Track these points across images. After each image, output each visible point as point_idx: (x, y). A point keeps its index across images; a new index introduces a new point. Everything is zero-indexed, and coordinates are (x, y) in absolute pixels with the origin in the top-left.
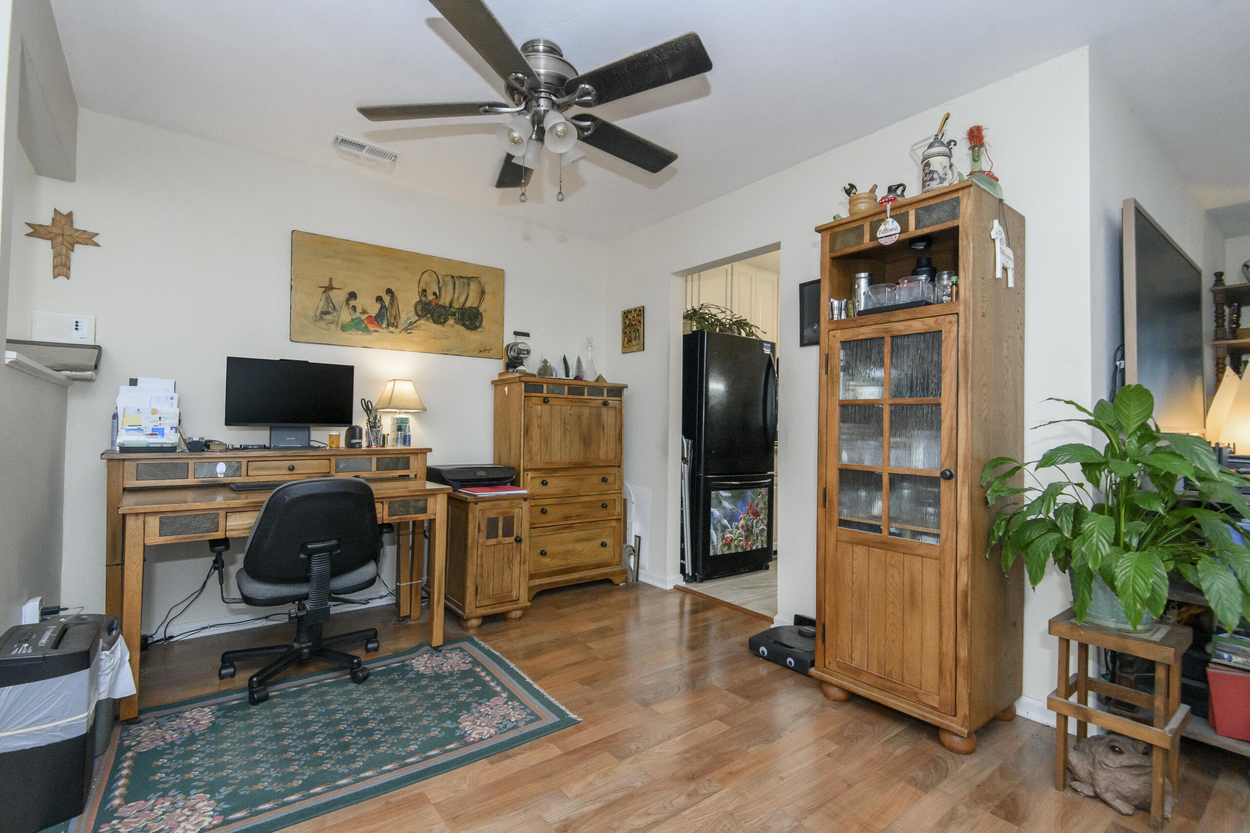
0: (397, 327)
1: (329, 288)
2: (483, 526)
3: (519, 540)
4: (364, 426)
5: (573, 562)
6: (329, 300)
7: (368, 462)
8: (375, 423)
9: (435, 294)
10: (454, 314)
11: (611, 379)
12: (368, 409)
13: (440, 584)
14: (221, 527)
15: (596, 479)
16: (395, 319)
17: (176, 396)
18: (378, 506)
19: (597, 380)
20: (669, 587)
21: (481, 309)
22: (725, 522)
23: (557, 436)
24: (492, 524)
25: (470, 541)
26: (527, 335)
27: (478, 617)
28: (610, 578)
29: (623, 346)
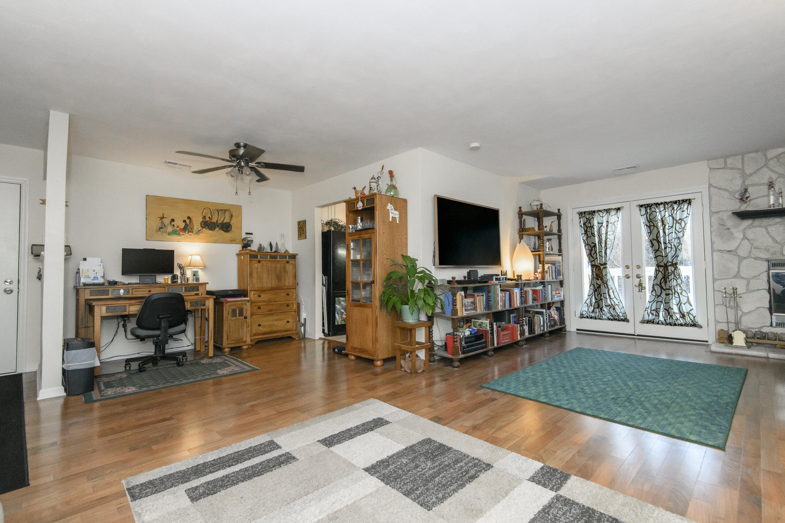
0: (192, 232)
1: (163, 218)
2: (230, 312)
3: (246, 318)
4: (179, 275)
5: (274, 329)
6: (162, 223)
7: (181, 289)
8: (184, 273)
9: (209, 218)
10: (218, 226)
11: (291, 252)
12: (181, 267)
13: (211, 333)
14: (127, 310)
15: (284, 295)
16: (192, 229)
17: (102, 264)
18: (186, 303)
19: (285, 253)
20: (317, 338)
21: (231, 223)
22: (343, 311)
23: (265, 276)
24: (234, 311)
25: (224, 318)
26: (252, 234)
27: (228, 348)
28: (292, 336)
29: (298, 237)
